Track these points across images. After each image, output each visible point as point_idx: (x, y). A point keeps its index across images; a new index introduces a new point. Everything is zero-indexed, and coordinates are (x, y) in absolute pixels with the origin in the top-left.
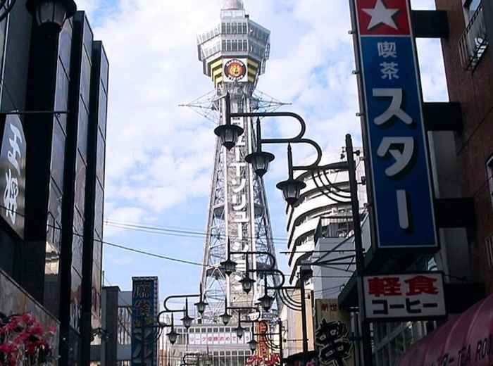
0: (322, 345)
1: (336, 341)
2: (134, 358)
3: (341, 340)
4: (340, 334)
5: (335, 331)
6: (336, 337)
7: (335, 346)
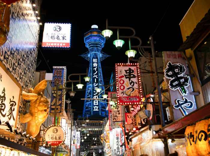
0: (170, 78)
1: (179, 76)
2: (52, 105)
3: (182, 75)
4: (181, 71)
5: (177, 70)
6: (178, 73)
7: (178, 79)
